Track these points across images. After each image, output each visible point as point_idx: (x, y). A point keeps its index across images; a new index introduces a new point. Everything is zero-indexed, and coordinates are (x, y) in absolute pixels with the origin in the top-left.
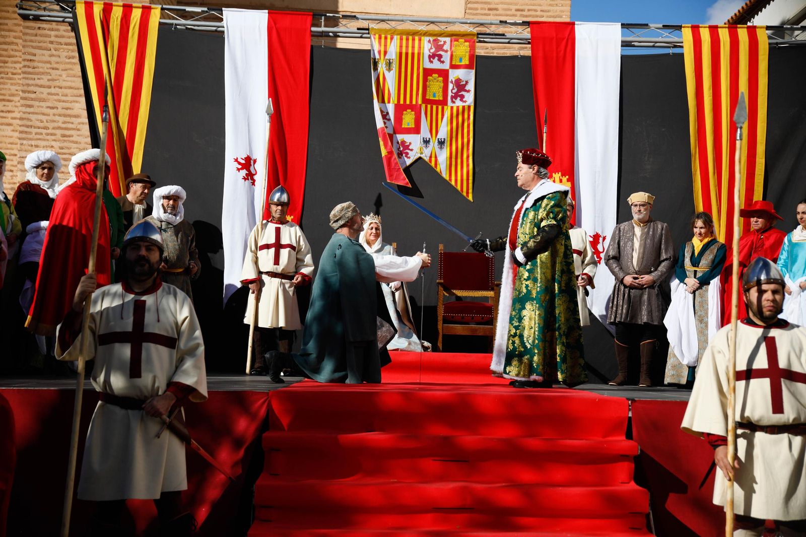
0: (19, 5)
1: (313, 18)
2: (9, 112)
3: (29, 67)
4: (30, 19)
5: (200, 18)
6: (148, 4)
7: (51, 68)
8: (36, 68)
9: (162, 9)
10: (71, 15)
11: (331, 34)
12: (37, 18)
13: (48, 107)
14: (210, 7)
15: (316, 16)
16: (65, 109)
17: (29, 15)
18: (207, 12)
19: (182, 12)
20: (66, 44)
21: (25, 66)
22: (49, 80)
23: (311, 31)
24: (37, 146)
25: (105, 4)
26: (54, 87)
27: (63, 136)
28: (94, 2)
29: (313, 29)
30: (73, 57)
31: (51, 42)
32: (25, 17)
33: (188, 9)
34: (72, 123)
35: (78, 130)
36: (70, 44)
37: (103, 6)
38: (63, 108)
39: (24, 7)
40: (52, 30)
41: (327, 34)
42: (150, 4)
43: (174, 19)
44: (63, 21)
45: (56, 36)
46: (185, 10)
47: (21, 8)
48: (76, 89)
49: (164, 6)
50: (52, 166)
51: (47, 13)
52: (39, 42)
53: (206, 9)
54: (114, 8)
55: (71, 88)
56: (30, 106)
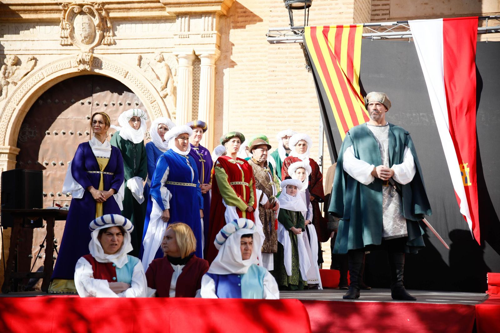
0: (267, 35)
1: (479, 20)
2: (257, 107)
3: (272, 76)
4: (274, 43)
5: (392, 29)
6: (352, 24)
7: (286, 75)
8: (277, 76)
9: (364, 26)
10: (301, 37)
11: (493, 31)
12: (278, 42)
13: (285, 102)
14: (399, 21)
15: (481, 19)
16: (296, 102)
17: (274, 41)
18: (397, 24)
19: (379, 26)
20: (296, 58)
21: (270, 76)
22: (285, 84)
23: (478, 31)
24: (278, 130)
25: (325, 27)
26: (289, 88)
27: (295, 122)
28: (317, 26)
29: (479, 29)
30: (301, 66)
31: (287, 57)
32: (272, 42)
33: (383, 24)
34: (301, 112)
35: (305, 117)
36: (299, 57)
37: (322, 29)
38: (295, 102)
39: (271, 35)
40: (287, 49)
41: (490, 31)
42: (354, 23)
43: (374, 32)
44: (295, 42)
45: (290, 53)
46: (380, 25)
47: (270, 36)
48: (303, 88)
49: (366, 24)
50: (305, 143)
51: (286, 38)
52: (279, 58)
53: (396, 23)
54: (330, 29)
55: (300, 88)
56: (273, 103)
